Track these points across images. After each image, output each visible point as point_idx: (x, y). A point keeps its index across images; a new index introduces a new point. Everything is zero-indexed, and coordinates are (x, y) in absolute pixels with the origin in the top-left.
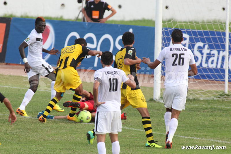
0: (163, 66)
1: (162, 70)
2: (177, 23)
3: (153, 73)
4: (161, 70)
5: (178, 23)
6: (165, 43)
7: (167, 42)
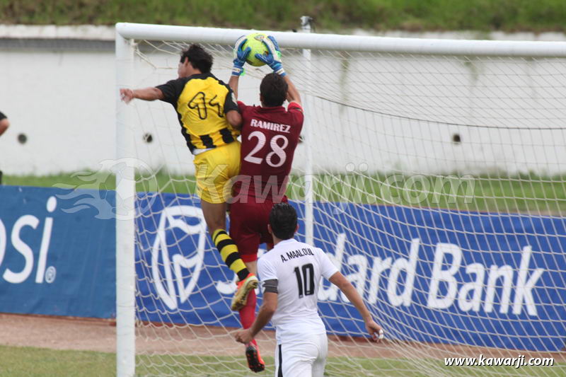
0: (139, 296)
1: (137, 306)
2: (168, 179)
3: (114, 315)
4: (135, 306)
5: (171, 180)
6: (142, 233)
7: (145, 231)
